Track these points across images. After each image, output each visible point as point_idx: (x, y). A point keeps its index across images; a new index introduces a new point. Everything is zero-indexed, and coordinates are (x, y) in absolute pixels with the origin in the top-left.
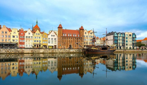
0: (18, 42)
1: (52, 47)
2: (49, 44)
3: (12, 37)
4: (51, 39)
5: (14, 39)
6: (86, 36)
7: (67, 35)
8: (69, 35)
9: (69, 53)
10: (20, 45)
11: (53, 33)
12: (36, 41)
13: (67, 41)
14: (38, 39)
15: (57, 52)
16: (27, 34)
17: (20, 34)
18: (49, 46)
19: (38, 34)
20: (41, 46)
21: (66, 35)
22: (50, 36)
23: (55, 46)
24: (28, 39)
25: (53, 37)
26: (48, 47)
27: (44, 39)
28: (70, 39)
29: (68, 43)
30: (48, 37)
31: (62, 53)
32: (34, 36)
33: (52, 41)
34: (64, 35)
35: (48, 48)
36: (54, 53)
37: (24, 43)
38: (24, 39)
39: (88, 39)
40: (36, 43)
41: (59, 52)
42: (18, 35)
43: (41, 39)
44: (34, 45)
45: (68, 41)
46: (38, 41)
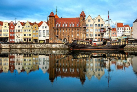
0: (8, 36)
1: (43, 41)
2: (40, 38)
3: (3, 31)
4: (42, 32)
5: (4, 33)
6: (89, 25)
7: (61, 25)
8: (63, 25)
9: (51, 49)
10: (10, 39)
11: (45, 25)
12: (26, 35)
13: (60, 33)
14: (28, 33)
15: (36, 48)
16: (16, 28)
17: (10, 28)
18: (40, 40)
19: (28, 26)
20: (31, 40)
21: (59, 25)
22: (41, 28)
23: (47, 40)
24: (18, 33)
25: (45, 29)
26: (38, 41)
27: (35, 32)
28: (65, 30)
29: (62, 35)
30: (39, 30)
31: (42, 49)
32: (24, 29)
33: (44, 34)
34: (57, 26)
35: (39, 43)
36: (32, 49)
37: (14, 37)
38: (14, 33)
39: (93, 29)
40: (26, 37)
41: (38, 48)
42: (9, 29)
43: (31, 32)
44: (24, 39)
45: (62, 33)
46: (28, 35)
